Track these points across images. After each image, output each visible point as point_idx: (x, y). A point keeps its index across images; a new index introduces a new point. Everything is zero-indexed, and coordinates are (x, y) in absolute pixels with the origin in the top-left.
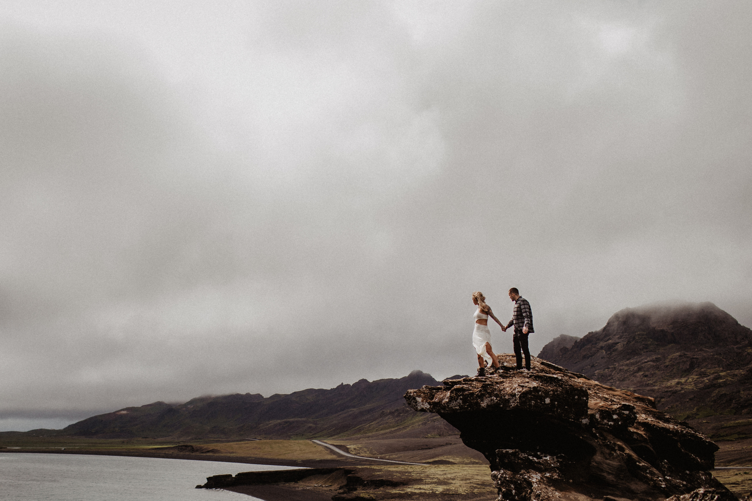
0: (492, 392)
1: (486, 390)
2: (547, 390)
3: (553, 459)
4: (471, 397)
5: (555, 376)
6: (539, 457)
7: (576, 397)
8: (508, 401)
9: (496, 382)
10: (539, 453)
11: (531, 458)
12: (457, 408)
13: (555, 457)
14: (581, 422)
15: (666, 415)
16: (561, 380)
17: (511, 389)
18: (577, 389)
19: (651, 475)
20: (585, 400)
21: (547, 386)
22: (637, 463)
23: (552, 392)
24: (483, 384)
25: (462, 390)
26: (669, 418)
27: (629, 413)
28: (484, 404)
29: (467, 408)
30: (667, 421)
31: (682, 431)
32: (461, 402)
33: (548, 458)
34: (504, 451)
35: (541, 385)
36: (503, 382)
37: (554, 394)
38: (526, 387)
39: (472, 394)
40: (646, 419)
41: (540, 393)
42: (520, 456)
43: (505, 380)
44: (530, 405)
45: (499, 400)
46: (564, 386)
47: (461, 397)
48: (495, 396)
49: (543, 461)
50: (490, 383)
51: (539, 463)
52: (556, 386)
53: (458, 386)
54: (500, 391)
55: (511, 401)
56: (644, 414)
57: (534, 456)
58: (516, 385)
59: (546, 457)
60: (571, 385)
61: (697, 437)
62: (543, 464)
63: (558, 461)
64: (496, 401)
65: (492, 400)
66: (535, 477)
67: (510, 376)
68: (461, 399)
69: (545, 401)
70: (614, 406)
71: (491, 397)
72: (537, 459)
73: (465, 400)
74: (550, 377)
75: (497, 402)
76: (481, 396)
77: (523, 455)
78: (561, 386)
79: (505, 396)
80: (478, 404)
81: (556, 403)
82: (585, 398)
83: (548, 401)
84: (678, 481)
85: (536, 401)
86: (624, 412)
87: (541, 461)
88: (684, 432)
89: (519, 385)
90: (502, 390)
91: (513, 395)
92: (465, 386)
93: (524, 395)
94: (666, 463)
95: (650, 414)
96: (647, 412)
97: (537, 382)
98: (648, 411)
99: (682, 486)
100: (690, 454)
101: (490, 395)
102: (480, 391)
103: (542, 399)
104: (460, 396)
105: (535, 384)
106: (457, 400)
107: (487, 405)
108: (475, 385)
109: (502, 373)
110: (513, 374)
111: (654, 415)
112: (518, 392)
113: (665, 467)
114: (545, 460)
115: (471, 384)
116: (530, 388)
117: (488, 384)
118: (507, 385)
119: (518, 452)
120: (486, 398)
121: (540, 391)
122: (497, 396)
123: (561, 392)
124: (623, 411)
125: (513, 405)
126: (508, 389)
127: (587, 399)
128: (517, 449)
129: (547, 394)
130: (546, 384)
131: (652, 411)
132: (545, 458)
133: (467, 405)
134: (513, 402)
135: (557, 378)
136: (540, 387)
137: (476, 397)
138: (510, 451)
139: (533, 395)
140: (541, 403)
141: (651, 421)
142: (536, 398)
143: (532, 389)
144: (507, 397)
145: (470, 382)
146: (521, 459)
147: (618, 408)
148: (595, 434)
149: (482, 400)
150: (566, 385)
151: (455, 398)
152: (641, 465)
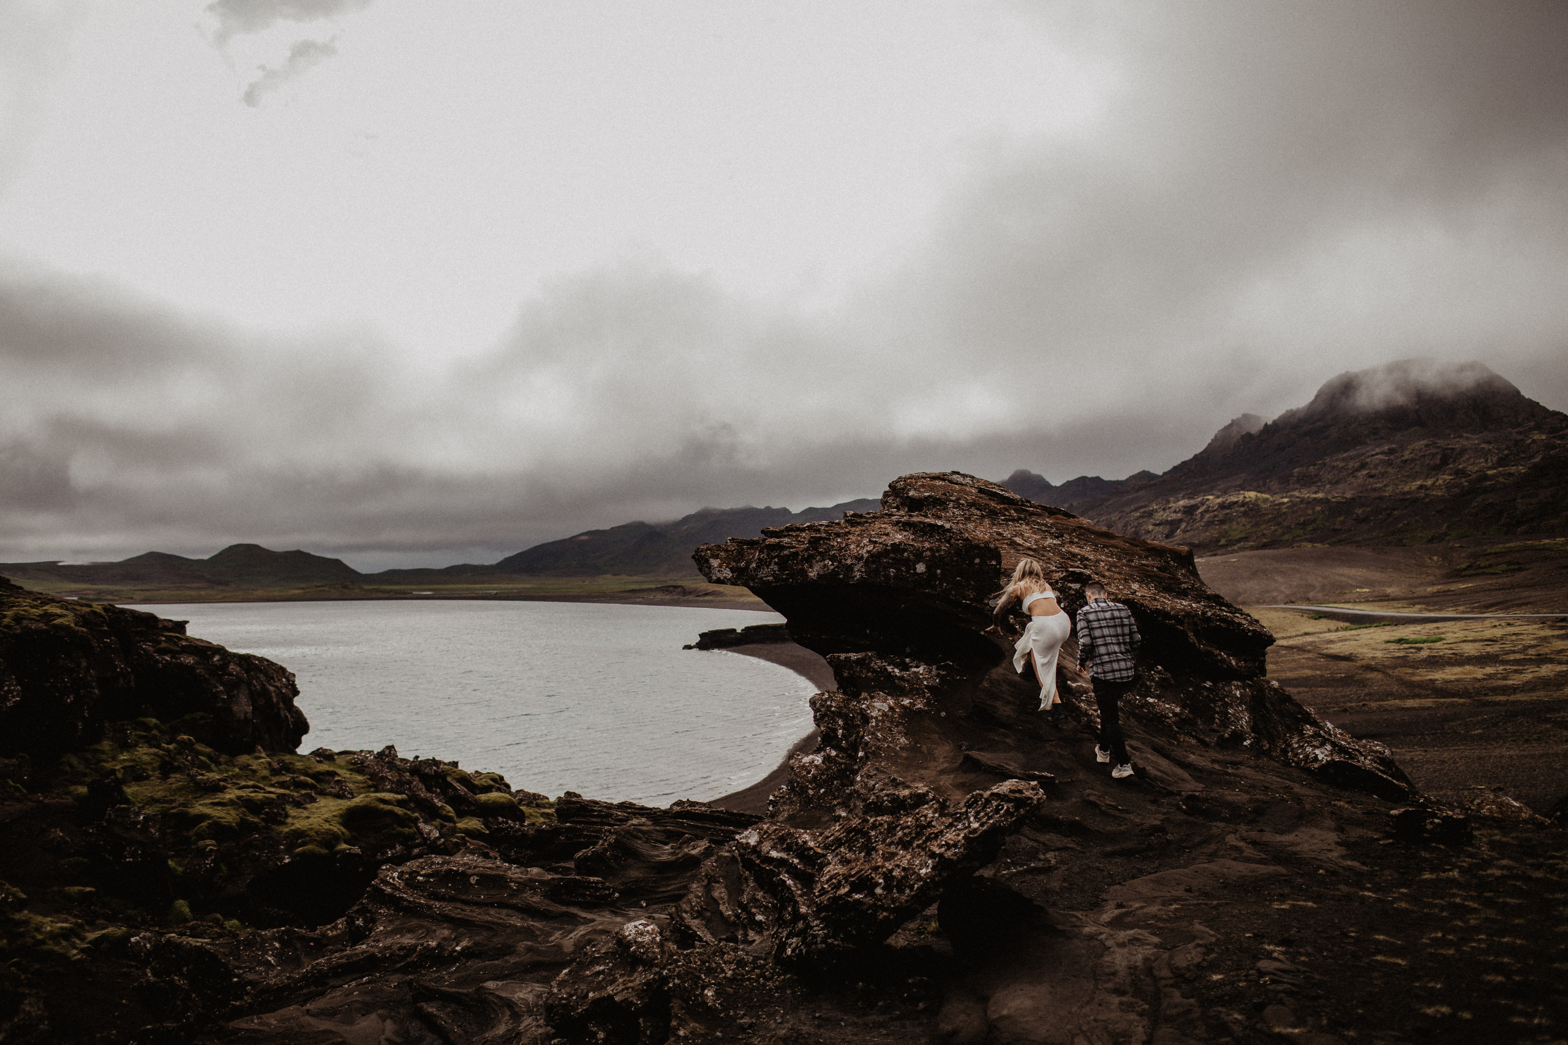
0: (826, 552)
1: (816, 549)
2: (918, 550)
3: (931, 671)
4: (794, 560)
5: (940, 523)
6: (905, 667)
7: (977, 561)
8: (850, 568)
9: (835, 534)
10: (907, 660)
11: (890, 670)
12: (770, 578)
13: (934, 667)
14: (988, 604)
15: (1185, 583)
16: (948, 530)
17: (857, 546)
18: (977, 546)
19: (1088, 705)
20: (995, 565)
21: (922, 541)
22: (1069, 682)
23: (928, 553)
24: (812, 537)
25: (779, 547)
26: (1188, 588)
27: (1080, 588)
28: (812, 574)
29: (787, 579)
30: (1183, 594)
31: (1204, 613)
32: (776, 568)
33: (921, 670)
34: (843, 656)
35: (913, 540)
36: (849, 533)
37: (933, 555)
38: (881, 543)
39: (796, 554)
40: (1134, 593)
41: (906, 554)
42: (872, 665)
43: (853, 529)
44: (887, 576)
45: (837, 567)
46: (953, 541)
47: (776, 560)
48: (830, 559)
49: (909, 675)
50: (824, 535)
51: (902, 678)
52: (938, 540)
53: (772, 540)
54: (841, 549)
55: (856, 569)
56: (1138, 581)
57: (896, 665)
58: (865, 541)
59: (917, 667)
60: (967, 539)
61: (1233, 622)
62: (908, 681)
63: (938, 675)
64: (832, 567)
65: (825, 566)
66: (879, 706)
67: (866, 522)
68: (776, 563)
69: (915, 569)
70: (1057, 575)
71: (824, 560)
72: (901, 671)
73: (783, 563)
74: (930, 525)
75: (833, 570)
76: (809, 560)
77: (879, 664)
78: (948, 541)
79: (846, 560)
80: (804, 573)
81: (939, 571)
82: (994, 563)
83: (921, 568)
84: (1167, 706)
85: (898, 570)
86: (1072, 585)
87: (905, 674)
88: (1209, 614)
89: (870, 541)
90: (843, 548)
91: (859, 558)
92: (786, 540)
93: (874, 557)
94: (1159, 672)
95: (1152, 582)
96: (1145, 577)
97: (906, 533)
98: (1150, 576)
99: (1171, 715)
100: (1218, 652)
101: (824, 556)
102: (807, 550)
103: (910, 564)
104: (774, 558)
105: (899, 537)
106: (770, 565)
107: (818, 574)
108: (804, 538)
109: (852, 516)
110: (874, 517)
111: (1160, 583)
112: (868, 552)
113: (1153, 680)
114: (915, 672)
115: (797, 536)
116: (887, 545)
117: (821, 538)
118: (854, 539)
119: (870, 658)
120: (817, 562)
121: (905, 550)
122: (833, 559)
123: (948, 552)
124: (1069, 585)
125: (858, 575)
126: (852, 547)
127: (999, 563)
128: (870, 651)
129: (919, 556)
130: (922, 536)
131: (1156, 576)
132: (915, 670)
133: (787, 574)
134: (858, 570)
135: (942, 526)
136: (905, 545)
137: (802, 560)
138: (854, 656)
139: (891, 558)
140: (908, 572)
141: (1142, 596)
142: (897, 564)
143: (889, 548)
144: (849, 562)
145: (797, 533)
146: (874, 671)
147: (1061, 579)
148: (1013, 626)
149: (811, 567)
150: (958, 540)
151: (766, 562)
152: (1074, 685)
